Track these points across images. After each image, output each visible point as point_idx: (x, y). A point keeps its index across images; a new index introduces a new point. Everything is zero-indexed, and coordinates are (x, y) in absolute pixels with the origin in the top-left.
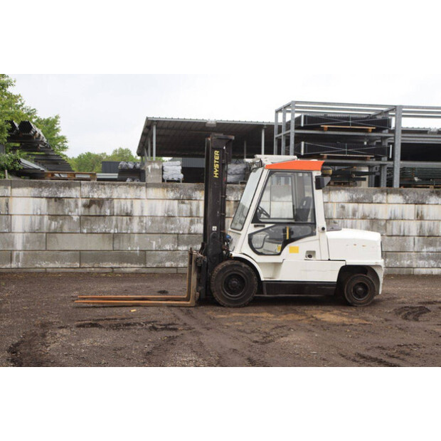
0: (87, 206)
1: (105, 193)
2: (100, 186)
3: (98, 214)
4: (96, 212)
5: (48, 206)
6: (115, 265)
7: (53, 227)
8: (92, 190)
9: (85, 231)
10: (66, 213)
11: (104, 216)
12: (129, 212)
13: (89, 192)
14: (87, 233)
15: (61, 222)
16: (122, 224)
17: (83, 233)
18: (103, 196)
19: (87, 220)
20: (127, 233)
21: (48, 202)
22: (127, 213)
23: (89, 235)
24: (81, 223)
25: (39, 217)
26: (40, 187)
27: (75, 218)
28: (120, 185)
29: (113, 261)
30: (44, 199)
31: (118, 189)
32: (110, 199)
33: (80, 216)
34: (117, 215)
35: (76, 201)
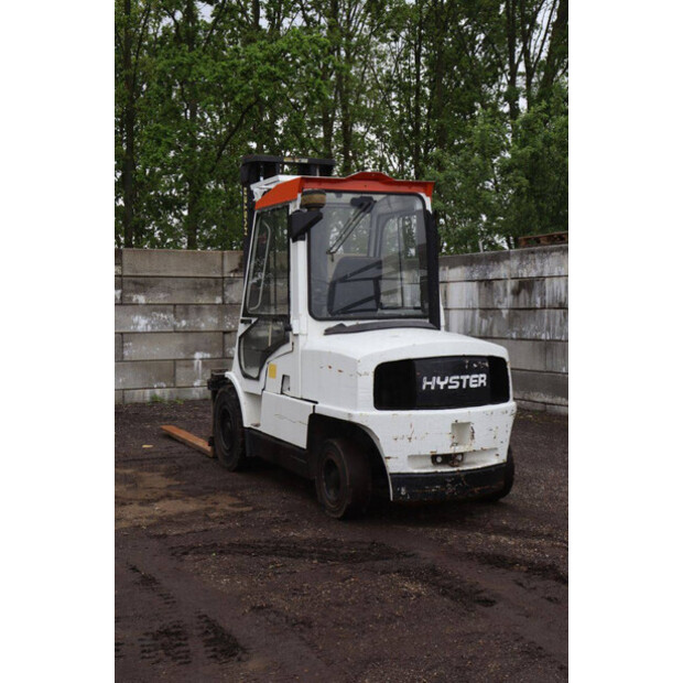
0: (516, 293)
1: (535, 268)
2: (531, 256)
3: (527, 306)
4: (525, 303)
5: (480, 294)
6: (548, 399)
7: (483, 329)
8: (521, 266)
9: (514, 336)
10: (496, 305)
11: (536, 309)
12: (563, 300)
13: (518, 268)
14: (517, 339)
15: (491, 319)
16: (554, 323)
17: (512, 339)
18: (534, 274)
19: (516, 316)
20: (560, 341)
21: (480, 287)
22: (560, 303)
23: (519, 342)
24: (511, 322)
25: (471, 312)
26: (471, 265)
27: (505, 312)
28: (552, 251)
29: (546, 392)
30: (475, 284)
31: (551, 259)
32: (541, 278)
33: (510, 309)
34: (549, 308)
35: (505, 285)
